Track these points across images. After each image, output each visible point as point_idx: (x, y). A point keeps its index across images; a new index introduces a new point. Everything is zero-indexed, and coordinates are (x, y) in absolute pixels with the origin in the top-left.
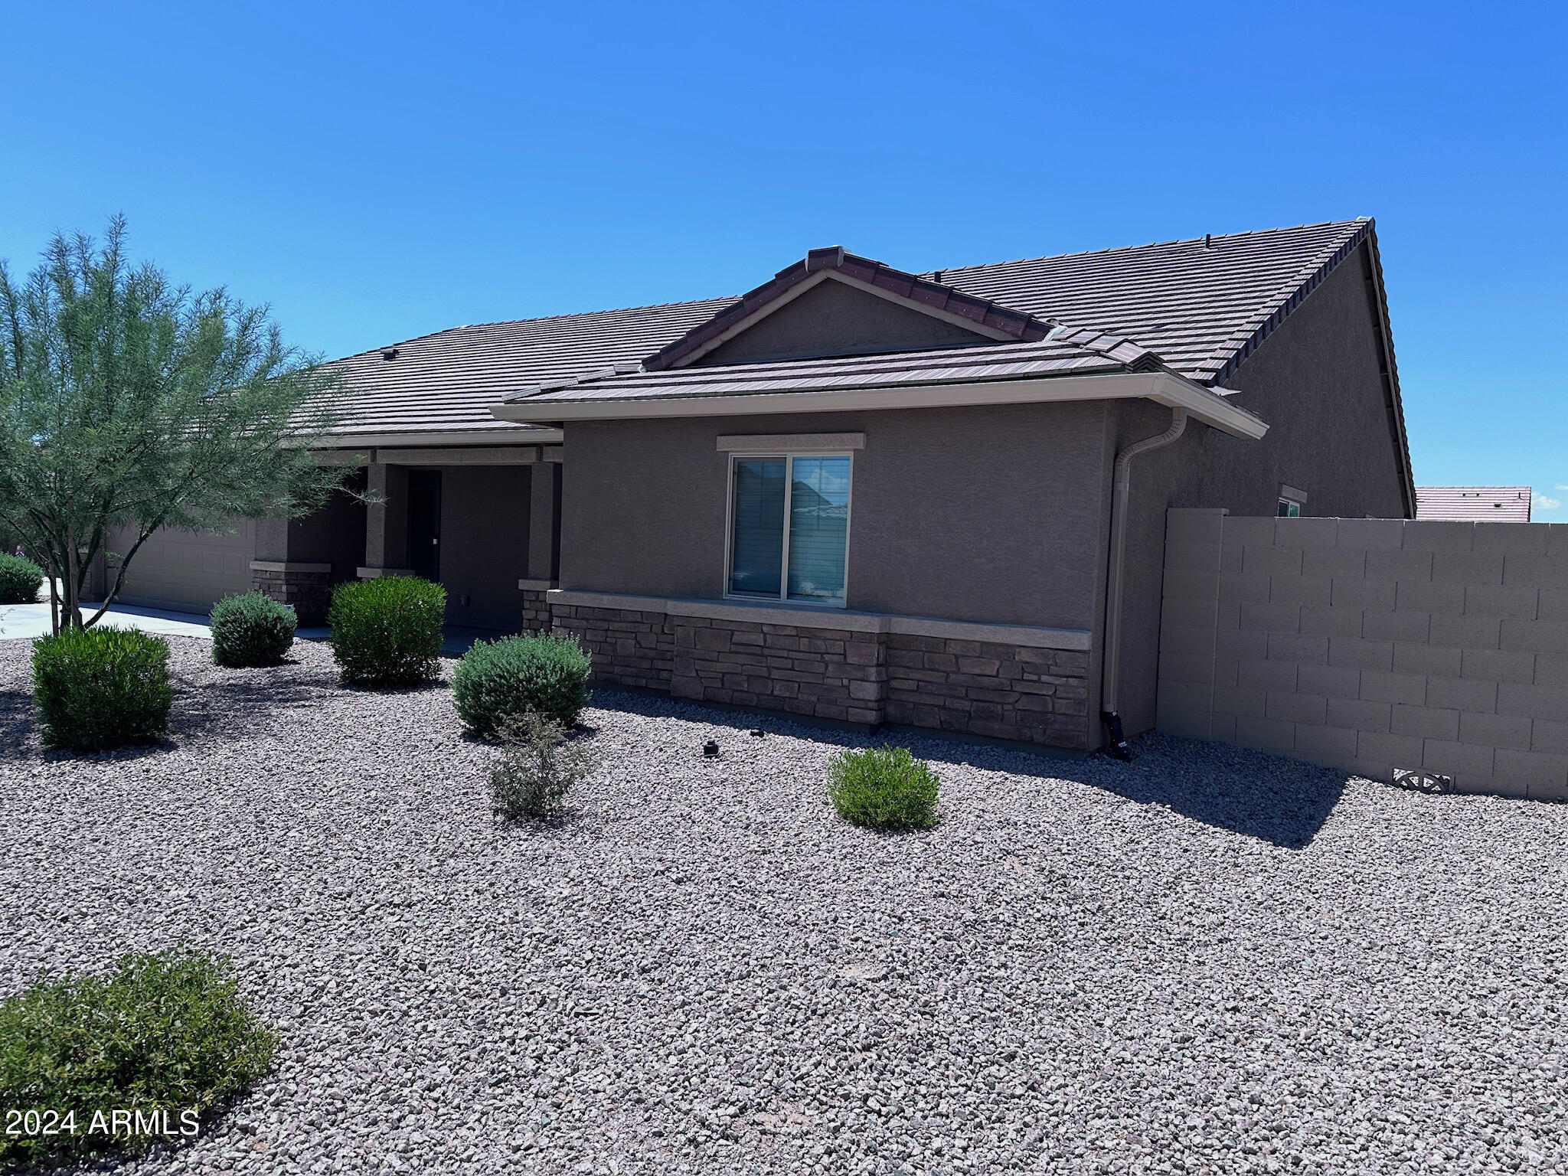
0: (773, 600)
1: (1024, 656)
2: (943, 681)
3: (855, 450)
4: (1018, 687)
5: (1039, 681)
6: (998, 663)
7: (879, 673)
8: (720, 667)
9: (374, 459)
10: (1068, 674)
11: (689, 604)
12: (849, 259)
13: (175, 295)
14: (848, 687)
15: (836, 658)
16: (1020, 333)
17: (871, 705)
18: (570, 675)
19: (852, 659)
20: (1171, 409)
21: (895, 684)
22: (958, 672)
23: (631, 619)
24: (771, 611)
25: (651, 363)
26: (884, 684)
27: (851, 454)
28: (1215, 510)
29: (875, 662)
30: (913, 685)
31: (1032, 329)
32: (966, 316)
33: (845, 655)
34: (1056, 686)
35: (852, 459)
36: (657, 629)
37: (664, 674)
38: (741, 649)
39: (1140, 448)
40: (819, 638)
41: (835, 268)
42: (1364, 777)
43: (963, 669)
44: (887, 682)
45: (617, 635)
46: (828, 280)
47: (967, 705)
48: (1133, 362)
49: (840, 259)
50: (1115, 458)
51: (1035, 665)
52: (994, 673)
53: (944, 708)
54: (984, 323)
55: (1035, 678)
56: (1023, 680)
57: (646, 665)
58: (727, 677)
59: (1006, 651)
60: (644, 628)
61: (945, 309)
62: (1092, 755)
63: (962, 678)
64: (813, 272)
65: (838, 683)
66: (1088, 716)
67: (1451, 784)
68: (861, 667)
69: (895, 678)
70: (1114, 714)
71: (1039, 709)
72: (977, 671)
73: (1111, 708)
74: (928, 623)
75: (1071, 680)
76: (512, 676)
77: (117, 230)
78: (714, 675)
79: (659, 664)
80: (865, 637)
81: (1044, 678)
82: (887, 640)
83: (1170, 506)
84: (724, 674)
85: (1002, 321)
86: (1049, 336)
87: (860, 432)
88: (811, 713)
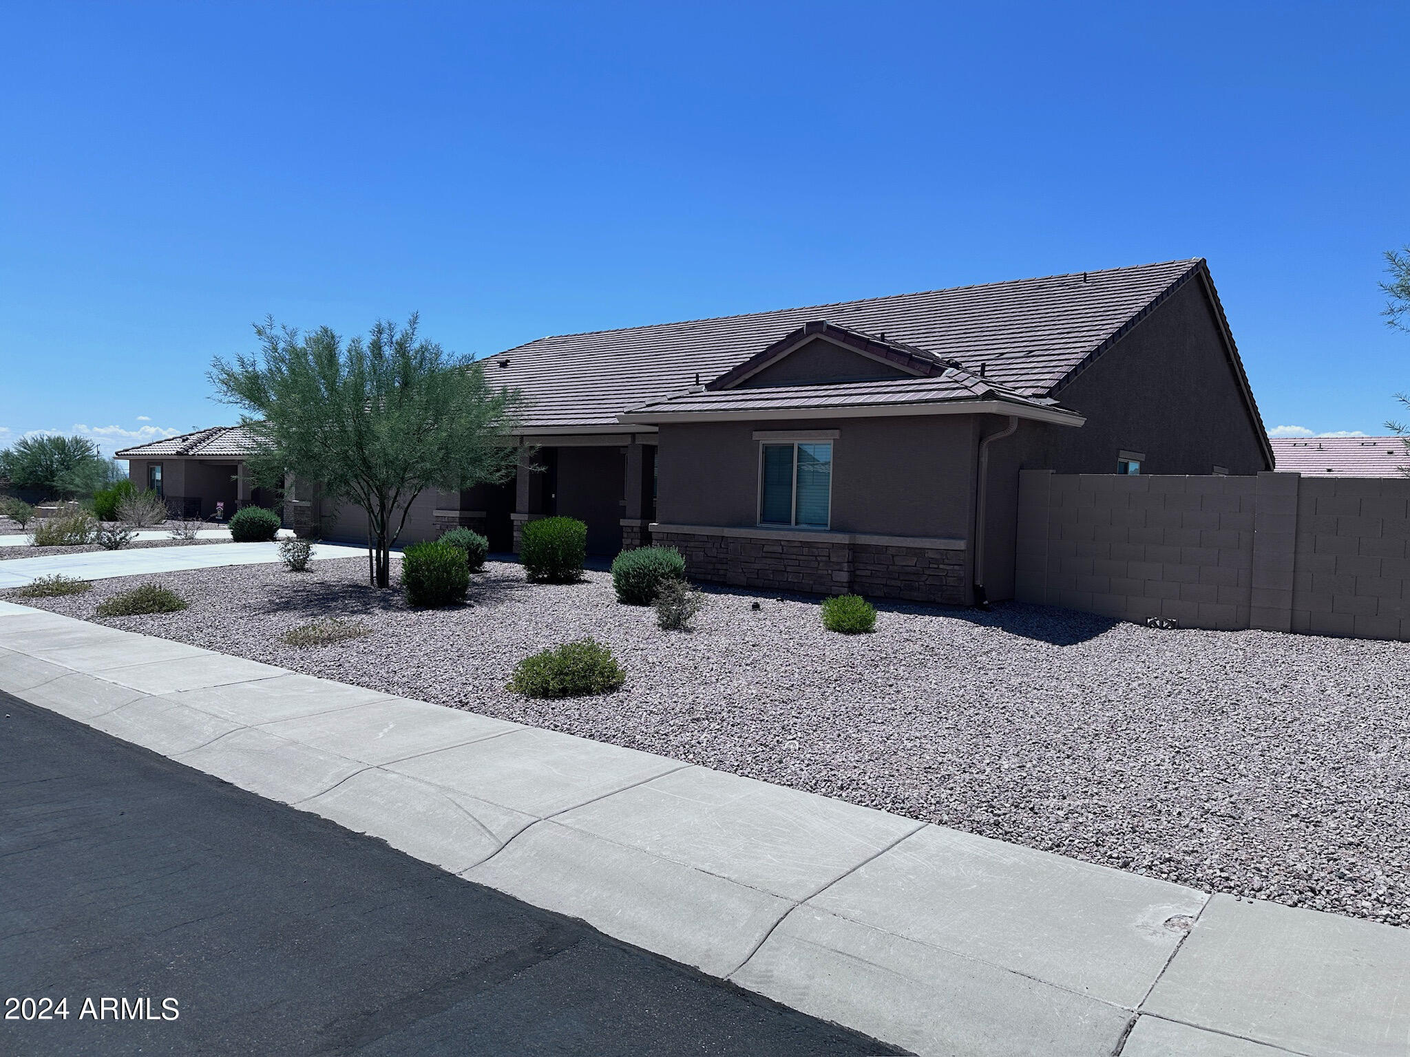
0: (786, 527)
1: (930, 555)
2: (885, 570)
3: (834, 439)
4: (927, 572)
5: (938, 568)
6: (916, 559)
7: (849, 567)
8: (757, 566)
9: (521, 442)
10: (954, 563)
11: (738, 530)
12: (829, 327)
13: (447, 358)
14: (831, 575)
15: (824, 558)
16: (928, 372)
17: (844, 584)
18: (675, 568)
19: (833, 559)
20: (1009, 416)
21: (858, 573)
22: (894, 564)
23: (701, 539)
24: (786, 532)
25: (710, 387)
26: (852, 573)
27: (832, 442)
28: (1045, 471)
29: (846, 560)
30: (868, 573)
31: (933, 368)
32: (898, 362)
33: (829, 556)
34: (948, 570)
35: (832, 445)
36: (717, 545)
37: (722, 572)
38: (769, 555)
39: (992, 438)
40: (814, 547)
41: (821, 332)
42: (1128, 622)
43: (897, 563)
44: (854, 571)
45: (692, 549)
46: (817, 339)
47: (898, 583)
48: (982, 395)
49: (824, 329)
50: (979, 443)
51: (936, 560)
52: (914, 565)
53: (886, 585)
54: (908, 366)
55: (936, 566)
56: (929, 568)
57: (711, 567)
58: (760, 571)
59: (919, 552)
60: (710, 545)
61: (886, 358)
62: (968, 608)
63: (896, 568)
64: (808, 335)
65: (825, 572)
66: (965, 586)
67: (1177, 624)
68: (838, 563)
69: (858, 569)
70: (981, 586)
71: (938, 584)
72: (904, 564)
73: (979, 583)
74: (876, 537)
75: (956, 567)
76: (645, 568)
77: (414, 322)
78: (753, 570)
79: (719, 566)
80: (842, 546)
81: (941, 566)
82: (854, 548)
83: (1021, 468)
84: (758, 570)
85: (918, 365)
86: (944, 374)
87: (837, 429)
88: (810, 591)
